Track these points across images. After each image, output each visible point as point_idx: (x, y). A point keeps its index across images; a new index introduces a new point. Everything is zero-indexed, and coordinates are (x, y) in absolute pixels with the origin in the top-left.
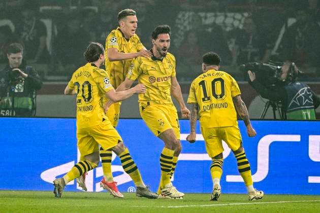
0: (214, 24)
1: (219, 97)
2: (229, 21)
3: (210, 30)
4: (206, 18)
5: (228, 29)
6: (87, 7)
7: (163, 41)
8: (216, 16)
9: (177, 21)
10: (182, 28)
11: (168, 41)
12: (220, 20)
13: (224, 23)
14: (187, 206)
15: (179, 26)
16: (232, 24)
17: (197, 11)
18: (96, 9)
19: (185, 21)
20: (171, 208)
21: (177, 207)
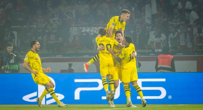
0: (86, 32)
2: (92, 31)
3: (84, 34)
4: (82, 29)
5: (92, 34)
6: (31, 26)
8: (86, 29)
9: (70, 31)
10: (72, 34)
12: (88, 30)
13: (90, 31)
15: (71, 33)
16: (93, 32)
17: (78, 27)
18: (35, 26)
19: (73, 31)
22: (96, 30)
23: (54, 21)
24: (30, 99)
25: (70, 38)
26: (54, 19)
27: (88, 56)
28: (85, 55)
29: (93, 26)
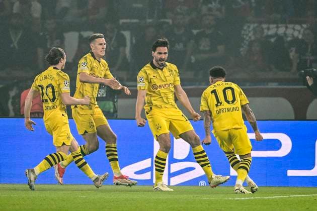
0: (276, 34)
1: (231, 102)
2: (289, 32)
3: (273, 40)
4: (268, 29)
5: (289, 39)
6: (162, 20)
7: (160, 53)
8: (277, 27)
9: (243, 32)
10: (247, 38)
11: (165, 53)
12: (281, 31)
13: (285, 34)
14: (252, 198)
15: (245, 37)
16: (292, 34)
18: (170, 21)
19: (249, 32)
20: (238, 200)
21: (243, 199)
22: (298, 30)
23: (210, 10)
24: (137, 173)
25: (243, 47)
26: (210, 5)
27: (276, 84)
28: (270, 84)
29: (291, 23)
